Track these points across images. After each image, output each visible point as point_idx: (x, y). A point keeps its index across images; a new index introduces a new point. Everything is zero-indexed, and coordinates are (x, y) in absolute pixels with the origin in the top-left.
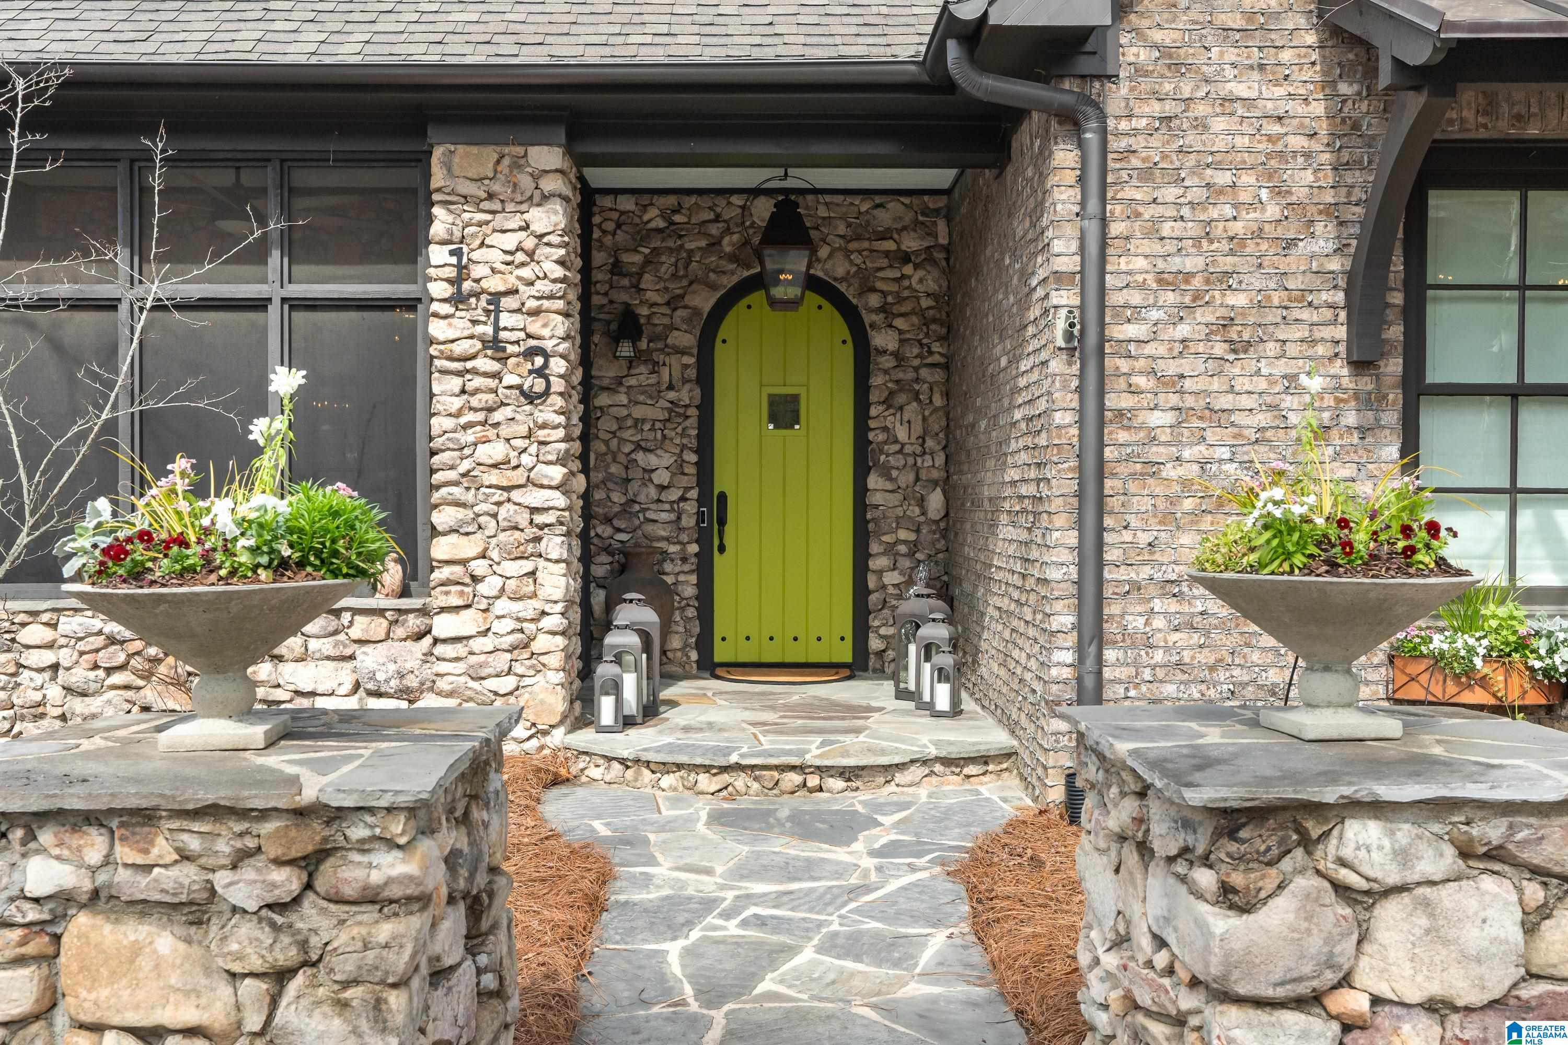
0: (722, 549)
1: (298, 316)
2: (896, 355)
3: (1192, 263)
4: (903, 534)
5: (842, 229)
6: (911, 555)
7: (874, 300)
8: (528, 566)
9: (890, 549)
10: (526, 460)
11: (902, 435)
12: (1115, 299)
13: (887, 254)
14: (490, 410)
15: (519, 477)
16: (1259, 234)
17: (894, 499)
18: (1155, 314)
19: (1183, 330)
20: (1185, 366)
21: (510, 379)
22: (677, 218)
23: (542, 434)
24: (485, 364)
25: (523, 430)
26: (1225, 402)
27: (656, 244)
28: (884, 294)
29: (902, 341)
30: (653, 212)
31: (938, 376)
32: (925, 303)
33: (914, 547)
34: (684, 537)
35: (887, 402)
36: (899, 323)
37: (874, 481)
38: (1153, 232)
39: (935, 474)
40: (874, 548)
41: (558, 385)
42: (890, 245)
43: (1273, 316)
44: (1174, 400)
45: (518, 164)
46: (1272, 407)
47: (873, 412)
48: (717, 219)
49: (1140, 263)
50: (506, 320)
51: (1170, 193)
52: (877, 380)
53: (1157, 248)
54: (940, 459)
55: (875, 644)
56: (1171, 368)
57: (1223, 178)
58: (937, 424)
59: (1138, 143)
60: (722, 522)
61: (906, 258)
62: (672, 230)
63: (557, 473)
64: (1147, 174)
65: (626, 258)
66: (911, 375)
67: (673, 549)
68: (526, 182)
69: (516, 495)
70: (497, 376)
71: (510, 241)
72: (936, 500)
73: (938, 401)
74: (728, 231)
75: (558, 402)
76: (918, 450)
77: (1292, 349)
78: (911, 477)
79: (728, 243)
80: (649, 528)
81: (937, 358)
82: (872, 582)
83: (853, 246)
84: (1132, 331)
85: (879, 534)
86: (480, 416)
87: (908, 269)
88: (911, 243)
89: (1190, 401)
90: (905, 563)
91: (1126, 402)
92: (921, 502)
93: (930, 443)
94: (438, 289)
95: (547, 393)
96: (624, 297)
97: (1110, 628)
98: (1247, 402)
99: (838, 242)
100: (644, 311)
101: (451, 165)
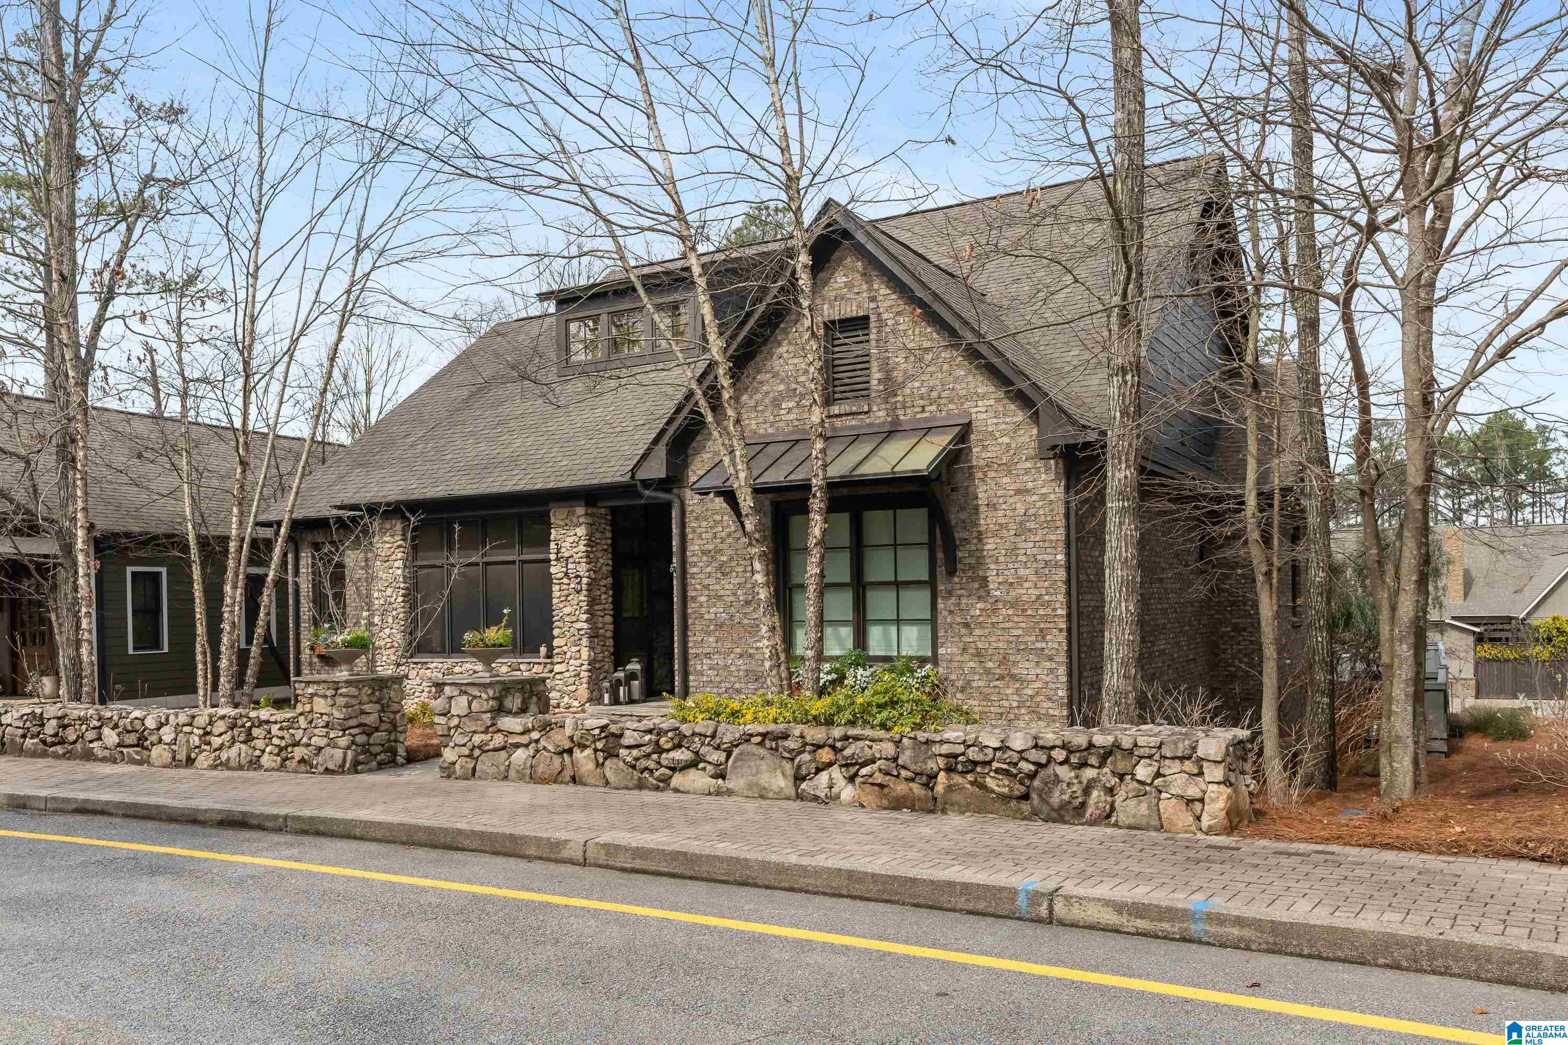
1: (525, 566)
3: (711, 547)
8: (577, 648)
10: (577, 613)
12: (690, 560)
14: (567, 596)
15: (574, 618)
16: (729, 535)
18: (701, 564)
19: (709, 569)
20: (711, 581)
21: (572, 586)
23: (581, 604)
24: (565, 581)
25: (576, 603)
26: (722, 593)
38: (700, 537)
41: (584, 587)
43: (734, 564)
44: (707, 592)
45: (573, 513)
46: (735, 594)
49: (697, 547)
50: (570, 566)
51: (704, 524)
53: (702, 542)
56: (706, 582)
57: (718, 518)
59: (695, 508)
63: (584, 617)
64: (697, 519)
68: (575, 519)
69: (574, 625)
70: (568, 585)
71: (571, 539)
75: (585, 593)
77: (740, 575)
84: (694, 570)
86: (565, 599)
89: (712, 593)
91: (694, 594)
94: (553, 557)
95: (582, 590)
97: (691, 669)
98: (728, 592)
101: (557, 516)
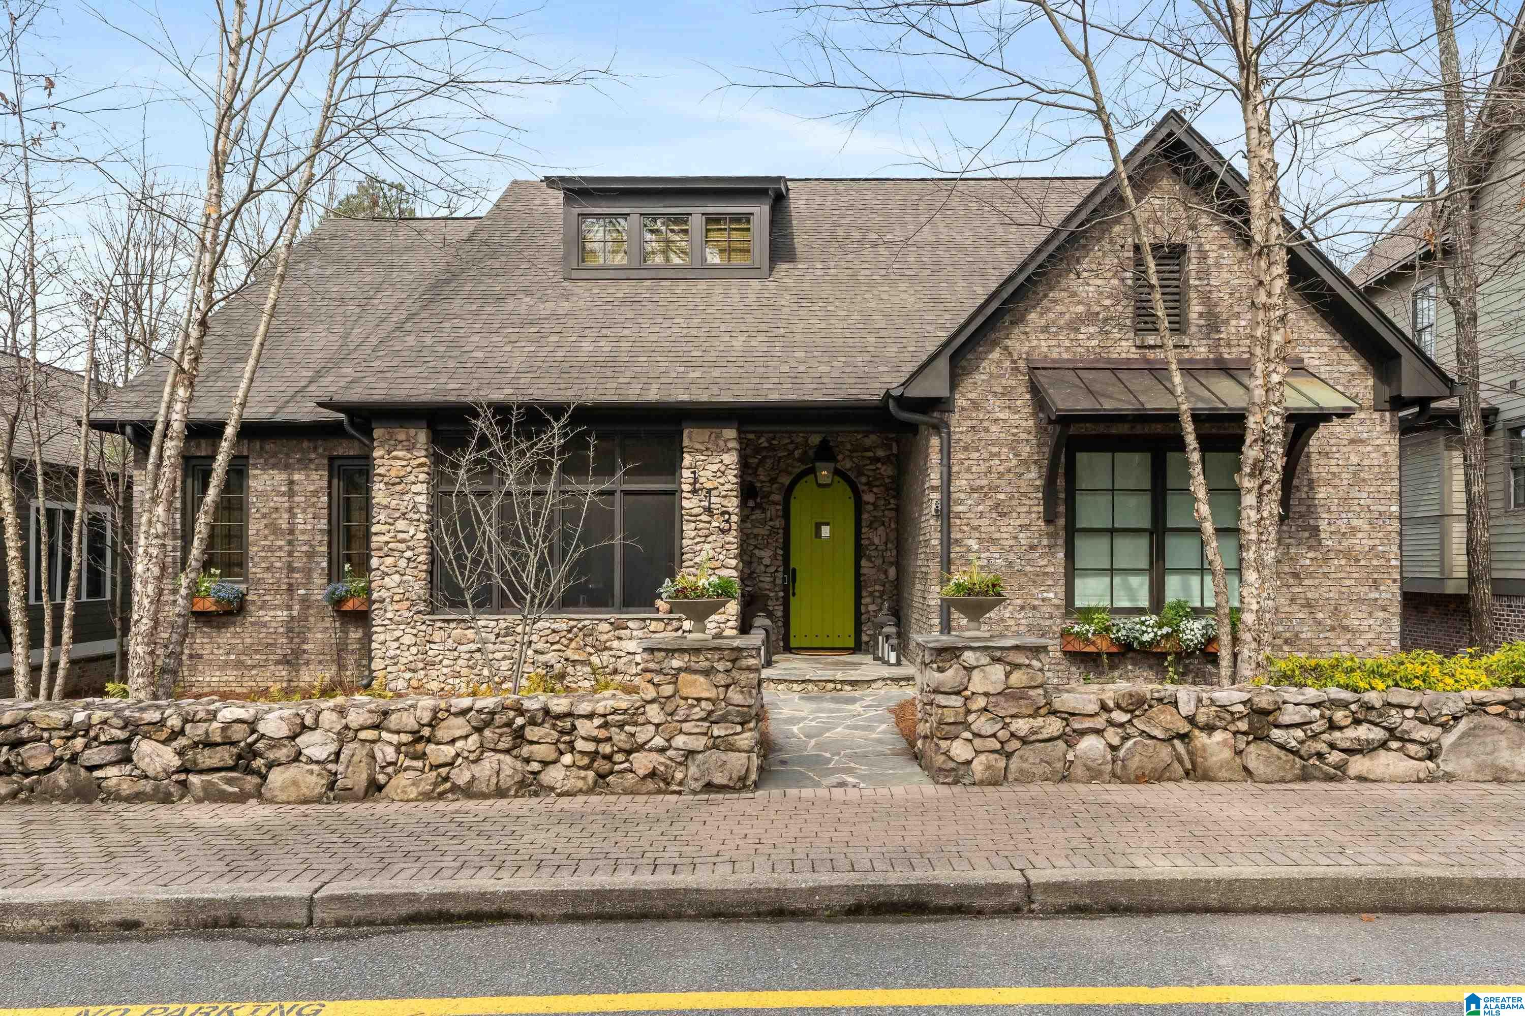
0: (794, 594)
1: (627, 497)
2: (873, 504)
3: (984, 482)
4: (877, 587)
5: (849, 447)
6: (881, 597)
7: (864, 479)
9: (871, 594)
10: (721, 557)
11: (876, 541)
12: (954, 496)
13: (869, 458)
14: (707, 536)
15: (718, 564)
16: (1009, 471)
17: (874, 571)
18: (970, 502)
19: (981, 508)
20: (982, 522)
21: (715, 524)
22: (774, 442)
23: (727, 546)
24: (704, 518)
25: (720, 545)
26: (997, 536)
27: (764, 454)
28: (869, 477)
29: (877, 498)
30: (762, 440)
31: (893, 514)
32: (887, 481)
33: (883, 593)
34: (777, 589)
35: (870, 526)
36: (875, 490)
37: (864, 563)
38: (969, 470)
39: (892, 559)
40: (864, 594)
41: (734, 526)
42: (870, 454)
43: (1014, 503)
44: (977, 535)
45: (718, 437)
46: (1016, 538)
47: (864, 530)
48: (792, 442)
49: (964, 482)
50: (713, 500)
51: (975, 455)
52: (865, 516)
53: (971, 477)
54: (894, 552)
55: (865, 638)
56: (976, 523)
57: (995, 450)
58: (892, 536)
59: (963, 436)
60: (794, 581)
61: (877, 460)
62: (771, 448)
63: (734, 562)
64: (966, 448)
65: (751, 461)
66: (880, 514)
67: (772, 594)
68: (721, 443)
69: (717, 572)
70: (709, 522)
71: (715, 468)
72: (892, 572)
73: (893, 526)
74: (796, 448)
75: (735, 533)
76: (884, 548)
77: (1023, 515)
78: (881, 561)
79: (797, 454)
80: (761, 585)
81: (892, 506)
82: (863, 609)
83: (855, 454)
84: (960, 508)
85: (866, 587)
86: (703, 539)
87: (879, 465)
88: (881, 453)
89: (984, 536)
90: (879, 601)
91: (959, 536)
92: (886, 572)
93: (889, 545)
94: (686, 487)
95: (730, 530)
96: (750, 479)
97: (953, 624)
98: (1005, 536)
99: (847, 453)
100: (759, 485)
101: (692, 437)
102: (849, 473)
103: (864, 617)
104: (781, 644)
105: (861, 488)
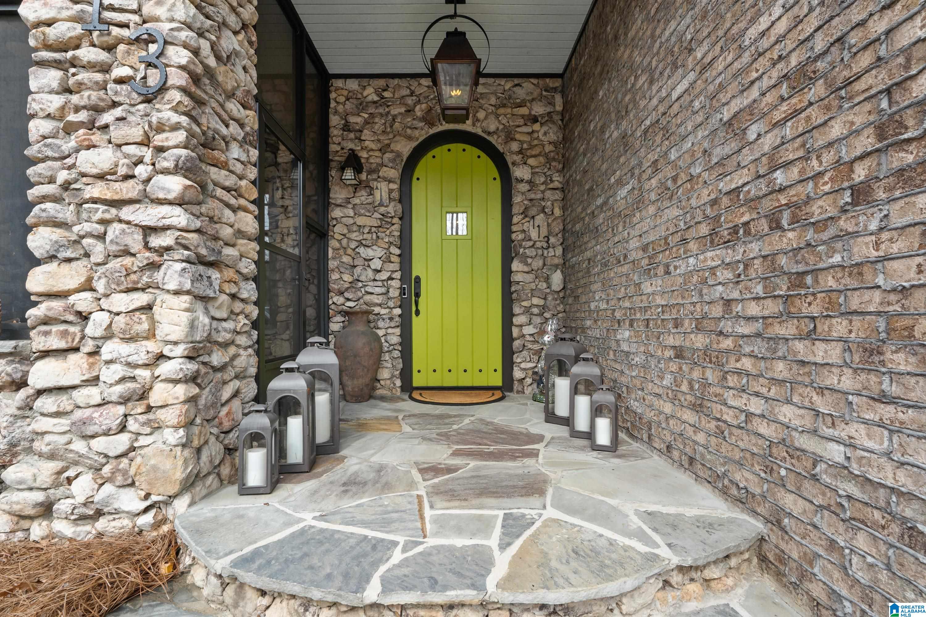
0: (418, 313)
2: (530, 182)
4: (535, 301)
5: (493, 101)
6: (541, 314)
7: (515, 146)
9: (527, 311)
11: (534, 234)
13: (523, 116)
17: (529, 278)
22: (386, 94)
27: (372, 110)
28: (522, 142)
29: (532, 173)
30: (369, 91)
31: (558, 195)
32: (548, 148)
33: (544, 308)
34: (391, 304)
35: (525, 213)
36: (531, 161)
37: (516, 265)
39: (556, 261)
40: (517, 310)
41: (176, 77)
42: (524, 111)
47: (515, 220)
48: (412, 93)
52: (517, 199)
54: (559, 251)
55: (518, 374)
58: (557, 227)
60: (418, 295)
61: (535, 120)
62: (382, 102)
65: (352, 119)
66: (539, 196)
67: (383, 311)
72: (557, 278)
73: (558, 212)
74: (419, 102)
75: (177, 97)
76: (545, 245)
78: (541, 263)
79: (419, 111)
80: (368, 298)
81: (556, 184)
82: (515, 332)
83: (501, 111)
85: (519, 300)
87: (537, 126)
88: (539, 109)
90: (537, 320)
92: (547, 279)
93: (552, 240)
96: (351, 145)
99: (491, 109)
100: (364, 154)
102: (492, 139)
103: (516, 344)
104: (398, 383)
105: (509, 159)
